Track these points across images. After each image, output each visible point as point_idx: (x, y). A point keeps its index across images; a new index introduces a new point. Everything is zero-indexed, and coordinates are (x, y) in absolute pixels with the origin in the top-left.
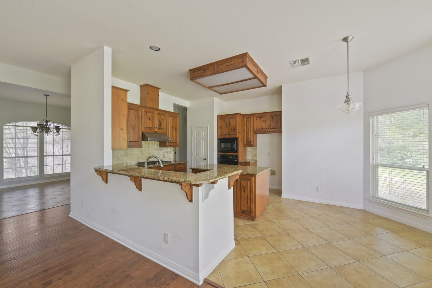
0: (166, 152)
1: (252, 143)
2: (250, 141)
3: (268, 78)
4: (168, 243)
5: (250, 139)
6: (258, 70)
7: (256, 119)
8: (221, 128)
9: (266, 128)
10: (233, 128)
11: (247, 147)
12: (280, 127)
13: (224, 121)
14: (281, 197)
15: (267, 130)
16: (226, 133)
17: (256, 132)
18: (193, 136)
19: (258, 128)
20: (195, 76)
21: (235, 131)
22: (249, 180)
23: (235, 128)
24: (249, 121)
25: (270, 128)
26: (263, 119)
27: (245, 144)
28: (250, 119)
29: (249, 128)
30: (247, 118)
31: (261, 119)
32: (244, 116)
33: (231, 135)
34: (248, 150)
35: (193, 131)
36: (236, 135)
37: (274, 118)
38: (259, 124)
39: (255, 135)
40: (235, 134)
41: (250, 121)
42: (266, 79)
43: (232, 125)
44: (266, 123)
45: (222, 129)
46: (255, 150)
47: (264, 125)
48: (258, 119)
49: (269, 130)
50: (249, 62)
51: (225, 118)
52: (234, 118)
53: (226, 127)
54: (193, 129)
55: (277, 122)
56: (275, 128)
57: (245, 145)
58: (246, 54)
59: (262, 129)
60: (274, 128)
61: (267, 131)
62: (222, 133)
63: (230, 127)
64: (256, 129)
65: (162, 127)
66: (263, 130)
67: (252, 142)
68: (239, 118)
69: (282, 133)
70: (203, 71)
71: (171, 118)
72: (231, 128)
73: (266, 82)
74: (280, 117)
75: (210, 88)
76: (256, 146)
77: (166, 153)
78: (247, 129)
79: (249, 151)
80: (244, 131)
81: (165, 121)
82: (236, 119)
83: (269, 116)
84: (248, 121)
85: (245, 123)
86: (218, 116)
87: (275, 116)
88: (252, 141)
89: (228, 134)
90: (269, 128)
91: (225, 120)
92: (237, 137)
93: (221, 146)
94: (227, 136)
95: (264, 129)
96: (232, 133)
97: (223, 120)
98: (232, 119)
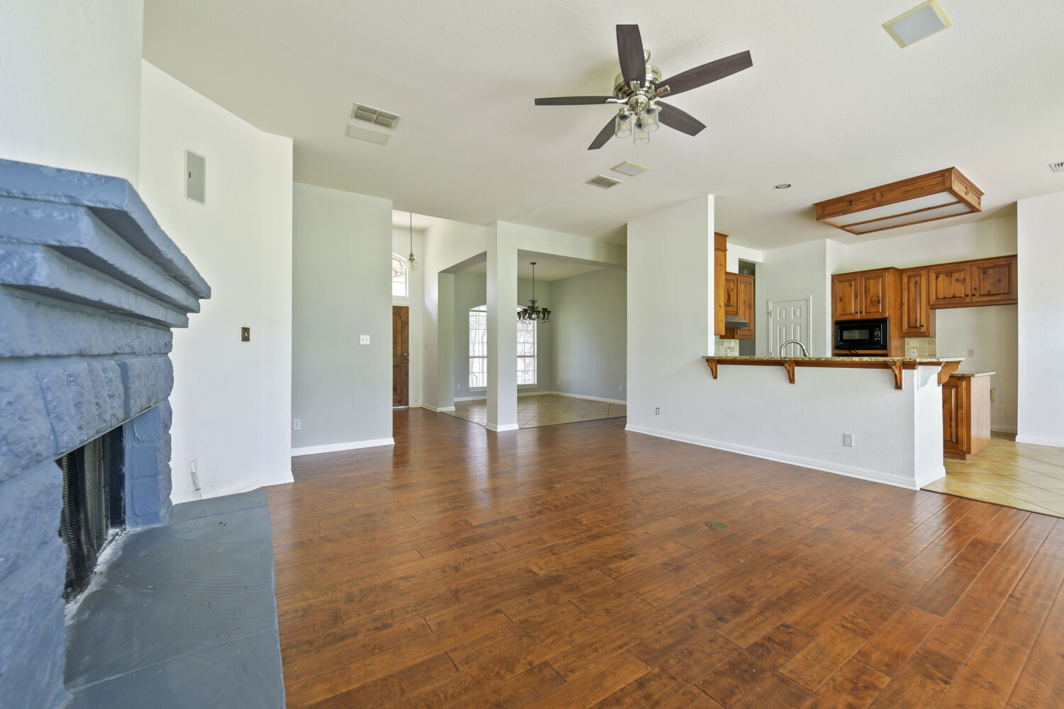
0: (729, 348)
1: (923, 329)
2: (918, 325)
3: (982, 194)
4: (851, 446)
5: (918, 321)
6: (966, 188)
7: (937, 277)
8: (841, 300)
9: (967, 296)
10: (875, 298)
11: (906, 339)
12: (1007, 292)
13: (851, 286)
14: (1014, 440)
15: (968, 300)
16: (855, 310)
17: (934, 307)
18: (771, 320)
19: (940, 296)
20: (826, 212)
21: (880, 304)
22: (953, 387)
23: (880, 299)
24: (916, 282)
25: (977, 295)
26: (956, 276)
27: (904, 331)
28: (918, 278)
29: (916, 297)
30: (909, 278)
31: (951, 276)
32: (900, 272)
33: (870, 313)
34: (908, 344)
35: (771, 308)
36: (882, 312)
37: (990, 271)
38: (944, 287)
39: (931, 311)
40: (880, 310)
41: (919, 282)
42: (979, 198)
43: (871, 293)
44: (965, 284)
45: (845, 303)
46: (930, 344)
47: (959, 290)
48: (941, 277)
49: (975, 299)
50: (956, 181)
51: (854, 280)
52: (877, 278)
53: (856, 296)
54: (771, 304)
55: (999, 280)
56: (992, 293)
57: (904, 333)
58: (950, 170)
59: (954, 297)
60: (989, 295)
61: (968, 303)
62: (844, 309)
63: (866, 297)
64: (937, 298)
65: (731, 303)
66: (956, 300)
67: (925, 326)
68: (889, 278)
69: (1017, 304)
70: (848, 204)
71: (742, 285)
72: (869, 298)
73: (979, 204)
74: (1007, 268)
75: (843, 228)
76: (934, 337)
77: (728, 350)
78: (911, 300)
79: (914, 348)
80: (902, 304)
81: (735, 291)
82: (882, 280)
83: (974, 269)
84: (914, 283)
85: (905, 286)
86: (832, 276)
87: (994, 267)
88: (924, 323)
89: (861, 312)
90: (974, 295)
91: (853, 283)
92: (887, 316)
93: (842, 336)
94: (858, 317)
95: (961, 297)
96: (872, 309)
97: (847, 283)
98: (872, 281)
